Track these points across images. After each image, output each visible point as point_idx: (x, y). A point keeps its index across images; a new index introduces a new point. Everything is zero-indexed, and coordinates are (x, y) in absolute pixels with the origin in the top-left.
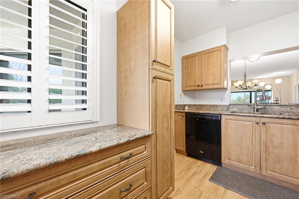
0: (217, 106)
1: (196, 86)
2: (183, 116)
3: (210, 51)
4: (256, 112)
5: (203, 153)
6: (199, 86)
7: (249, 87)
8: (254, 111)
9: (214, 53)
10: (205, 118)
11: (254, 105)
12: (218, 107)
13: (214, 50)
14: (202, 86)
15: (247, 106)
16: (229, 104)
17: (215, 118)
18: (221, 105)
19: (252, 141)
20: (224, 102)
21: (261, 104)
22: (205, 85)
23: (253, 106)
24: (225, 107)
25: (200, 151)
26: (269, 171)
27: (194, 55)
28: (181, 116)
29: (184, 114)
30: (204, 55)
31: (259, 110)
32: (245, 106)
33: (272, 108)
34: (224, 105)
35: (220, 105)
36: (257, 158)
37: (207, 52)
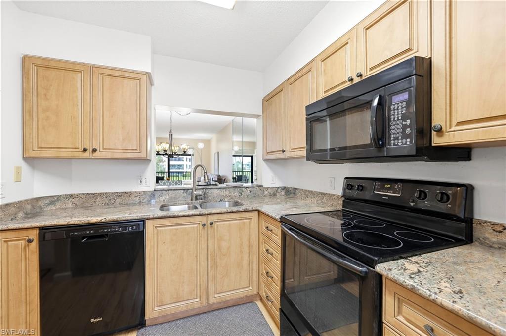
0: (130, 194)
1: (77, 148)
2: (30, 241)
3: (117, 73)
4: (196, 200)
5: (101, 319)
6: (85, 150)
7: (175, 153)
8: (192, 200)
9: (126, 81)
10: (108, 232)
11: (191, 189)
12: (133, 197)
13: (127, 74)
14: (94, 150)
15: (182, 191)
16: (153, 190)
17: (133, 228)
18: (139, 193)
19: (197, 256)
20: (145, 185)
21: (201, 187)
22: (104, 149)
23: (191, 191)
24: (147, 195)
25: (92, 320)
26: (217, 293)
27: (71, 66)
28: (22, 242)
29: (34, 235)
30: (101, 77)
31: (198, 197)
32: (180, 191)
33: (212, 193)
34: (144, 192)
35: (136, 192)
36: (203, 281)
37: (107, 72)
